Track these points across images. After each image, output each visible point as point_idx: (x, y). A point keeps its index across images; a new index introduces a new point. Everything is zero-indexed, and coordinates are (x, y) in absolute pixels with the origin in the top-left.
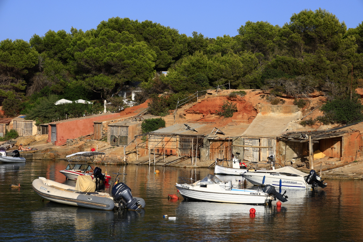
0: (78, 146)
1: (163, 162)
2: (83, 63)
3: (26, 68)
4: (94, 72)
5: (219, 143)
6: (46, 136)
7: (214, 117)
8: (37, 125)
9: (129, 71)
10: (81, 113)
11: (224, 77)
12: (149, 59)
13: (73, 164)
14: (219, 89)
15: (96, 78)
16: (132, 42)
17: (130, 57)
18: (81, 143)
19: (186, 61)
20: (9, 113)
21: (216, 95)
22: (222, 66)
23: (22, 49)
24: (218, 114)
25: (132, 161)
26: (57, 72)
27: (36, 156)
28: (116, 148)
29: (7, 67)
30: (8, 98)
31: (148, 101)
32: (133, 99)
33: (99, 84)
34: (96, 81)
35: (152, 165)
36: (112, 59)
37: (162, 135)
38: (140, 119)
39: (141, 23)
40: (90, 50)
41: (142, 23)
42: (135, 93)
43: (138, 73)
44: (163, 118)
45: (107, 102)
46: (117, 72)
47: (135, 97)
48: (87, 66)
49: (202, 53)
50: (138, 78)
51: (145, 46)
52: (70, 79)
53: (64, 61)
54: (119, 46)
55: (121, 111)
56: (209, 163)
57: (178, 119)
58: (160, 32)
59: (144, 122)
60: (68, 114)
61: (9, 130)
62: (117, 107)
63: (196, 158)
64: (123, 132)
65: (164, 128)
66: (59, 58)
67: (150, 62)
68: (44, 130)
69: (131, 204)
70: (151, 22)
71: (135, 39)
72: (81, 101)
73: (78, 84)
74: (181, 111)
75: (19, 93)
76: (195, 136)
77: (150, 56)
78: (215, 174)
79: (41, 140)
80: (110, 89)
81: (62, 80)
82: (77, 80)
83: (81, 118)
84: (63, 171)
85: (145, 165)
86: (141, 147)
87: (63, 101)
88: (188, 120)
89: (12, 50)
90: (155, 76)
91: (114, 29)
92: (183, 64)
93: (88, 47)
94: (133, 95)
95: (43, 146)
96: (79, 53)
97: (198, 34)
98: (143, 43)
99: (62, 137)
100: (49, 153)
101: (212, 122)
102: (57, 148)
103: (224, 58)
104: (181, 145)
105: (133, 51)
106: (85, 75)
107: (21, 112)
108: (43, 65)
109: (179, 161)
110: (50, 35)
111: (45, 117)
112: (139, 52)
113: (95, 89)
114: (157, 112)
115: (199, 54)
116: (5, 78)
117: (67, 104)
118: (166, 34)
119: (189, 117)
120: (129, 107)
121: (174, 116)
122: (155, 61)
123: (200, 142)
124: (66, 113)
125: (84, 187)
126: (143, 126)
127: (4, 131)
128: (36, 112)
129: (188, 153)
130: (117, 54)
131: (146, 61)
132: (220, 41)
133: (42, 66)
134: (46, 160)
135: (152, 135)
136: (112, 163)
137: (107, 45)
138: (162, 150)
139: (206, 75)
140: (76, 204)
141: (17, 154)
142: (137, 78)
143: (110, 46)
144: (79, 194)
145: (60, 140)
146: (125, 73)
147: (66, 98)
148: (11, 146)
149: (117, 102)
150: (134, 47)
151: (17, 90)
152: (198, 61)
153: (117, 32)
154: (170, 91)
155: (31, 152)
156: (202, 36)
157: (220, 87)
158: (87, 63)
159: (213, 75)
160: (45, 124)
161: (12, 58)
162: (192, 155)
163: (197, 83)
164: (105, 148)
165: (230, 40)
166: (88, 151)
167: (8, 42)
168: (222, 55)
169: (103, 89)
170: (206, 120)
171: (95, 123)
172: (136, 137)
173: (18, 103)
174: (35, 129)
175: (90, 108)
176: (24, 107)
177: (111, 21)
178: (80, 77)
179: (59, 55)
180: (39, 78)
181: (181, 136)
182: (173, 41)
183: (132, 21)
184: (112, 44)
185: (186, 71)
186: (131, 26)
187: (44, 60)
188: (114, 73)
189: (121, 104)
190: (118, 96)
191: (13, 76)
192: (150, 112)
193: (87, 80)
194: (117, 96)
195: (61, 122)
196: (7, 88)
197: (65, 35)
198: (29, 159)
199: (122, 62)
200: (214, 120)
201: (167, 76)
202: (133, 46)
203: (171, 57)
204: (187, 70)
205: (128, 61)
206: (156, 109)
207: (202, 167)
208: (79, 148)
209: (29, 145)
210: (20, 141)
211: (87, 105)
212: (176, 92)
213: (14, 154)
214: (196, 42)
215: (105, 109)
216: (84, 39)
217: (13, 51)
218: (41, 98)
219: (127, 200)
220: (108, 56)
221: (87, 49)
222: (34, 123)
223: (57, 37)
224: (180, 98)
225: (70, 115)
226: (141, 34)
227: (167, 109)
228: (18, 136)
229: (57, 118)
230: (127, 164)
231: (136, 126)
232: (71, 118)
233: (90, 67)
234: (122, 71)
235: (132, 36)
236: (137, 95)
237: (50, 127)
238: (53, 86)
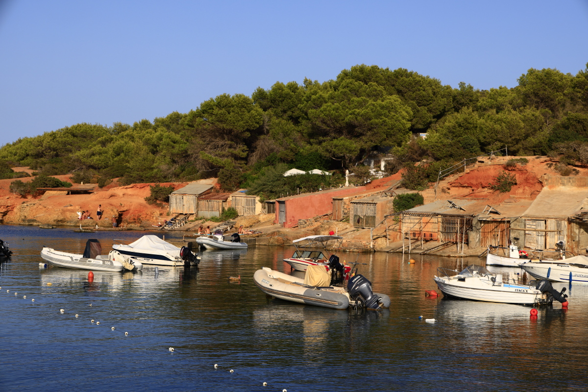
0: (313, 228)
1: (421, 249)
2: (319, 123)
3: (248, 130)
4: (333, 135)
5: (492, 226)
6: (272, 216)
7: (486, 191)
8: (261, 201)
9: (378, 133)
10: (316, 186)
11: (500, 141)
12: (404, 118)
13: (300, 250)
14: (494, 156)
15: (335, 142)
16: (382, 96)
17: (379, 115)
18: (316, 225)
19: (450, 120)
20: (226, 187)
21: (490, 163)
22: (497, 127)
23: (243, 106)
24: (492, 188)
25: (382, 248)
26: (286, 134)
27: (260, 240)
28: (361, 230)
29: (224, 129)
30: (225, 168)
31: (402, 171)
32: (383, 169)
33: (339, 150)
34: (336, 146)
35: (406, 253)
36: (356, 118)
37: (419, 215)
38: (392, 194)
39: (393, 71)
40: (328, 106)
41: (395, 71)
42: (386, 161)
43: (389, 135)
44: (421, 193)
45: (350, 172)
46: (362, 134)
47: (385, 166)
48: (324, 127)
49: (471, 109)
50: (389, 142)
51: (397, 101)
52: (303, 143)
53: (296, 120)
54: (364, 101)
55: (367, 183)
56: (479, 251)
57: (439, 193)
58: (417, 83)
59: (397, 198)
60: (300, 188)
61: (226, 209)
62: (362, 179)
63: (463, 244)
64: (369, 211)
65: (422, 206)
66: (289, 117)
67: (404, 121)
68: (270, 208)
69: (371, 301)
70: (406, 70)
71: (384, 92)
72: (317, 172)
73: (313, 150)
74: (444, 184)
75: (239, 162)
76: (462, 216)
77: (404, 113)
78: (487, 265)
79: (266, 220)
80: (353, 156)
81: (292, 145)
82: (311, 145)
83: (317, 192)
84: (289, 260)
85: (397, 252)
86: (393, 230)
87: (294, 171)
88: (452, 196)
89: (230, 107)
90: (411, 140)
91: (358, 79)
92: (447, 124)
93: (326, 102)
94: (383, 164)
95: (269, 228)
96: (314, 110)
97: (466, 85)
98: (395, 97)
99: (293, 217)
100: (276, 237)
101: (484, 198)
102: (286, 230)
103: (499, 116)
104: (445, 228)
105: (382, 107)
106: (321, 138)
107: (242, 186)
108: (268, 126)
109: (441, 248)
110: (278, 88)
111: (271, 192)
112: (391, 108)
113: (334, 156)
114: (413, 185)
115: (467, 112)
116: (221, 143)
117: (298, 175)
118: (425, 85)
119: (454, 191)
120: (378, 178)
121: (435, 191)
122: (411, 121)
123: (468, 223)
124: (298, 186)
125: (316, 280)
126: (396, 203)
127: (221, 209)
128: (261, 185)
129: (453, 238)
130: (362, 111)
131: (399, 121)
132: (495, 94)
133: (267, 127)
134: (272, 246)
135: (406, 214)
136: (355, 250)
137: (349, 100)
138: (420, 234)
139: (477, 138)
140: (302, 301)
141: (237, 238)
142: (388, 141)
143: (353, 101)
144: (307, 288)
145: (291, 220)
146: (373, 135)
147: (298, 168)
148: (229, 228)
149: (362, 173)
150: (383, 103)
151: (236, 158)
152: (466, 120)
153: (362, 84)
154: (430, 158)
155: (254, 235)
156: (471, 88)
157: (494, 154)
158: (324, 123)
159: (485, 138)
160: (271, 201)
161: (231, 117)
162: (458, 240)
163: (464, 148)
164: (347, 230)
165: (508, 93)
166: (325, 234)
167: (225, 97)
168: (497, 112)
169: (344, 156)
170: (475, 196)
171: (334, 199)
172: (385, 217)
173: (237, 175)
174: (259, 206)
175: (328, 179)
176: (246, 179)
177: (355, 69)
178: (315, 141)
179: (289, 113)
180: (264, 143)
181: (444, 215)
182: (434, 94)
183: (382, 69)
184: (356, 99)
185: (450, 132)
186: (379, 74)
187: (270, 120)
188: (358, 136)
189: (367, 174)
190: (364, 165)
191: (232, 140)
192: (404, 185)
193: (324, 144)
194: (363, 164)
195: (291, 198)
196: (223, 156)
197: (297, 88)
198: (252, 245)
199: (369, 122)
200: (486, 196)
201: (426, 140)
202: (383, 101)
203: (432, 115)
204: (451, 131)
205: (377, 121)
206: (412, 182)
207: (471, 256)
208: (314, 230)
209: (251, 226)
210: (240, 222)
211: (323, 176)
212: (437, 159)
213: (233, 238)
214: (463, 95)
215: (347, 182)
216: (321, 93)
217: (232, 109)
218: (266, 168)
219: (365, 297)
220: (351, 114)
221: (324, 106)
222: (258, 199)
223: (286, 90)
224: (443, 168)
225: (303, 190)
226: (393, 85)
227: (426, 181)
228: (238, 216)
229: (286, 192)
230: (375, 251)
231: (387, 203)
232: (305, 192)
233: (328, 128)
234: (369, 133)
235: (381, 88)
236: (388, 163)
237: (277, 205)
238: (282, 152)
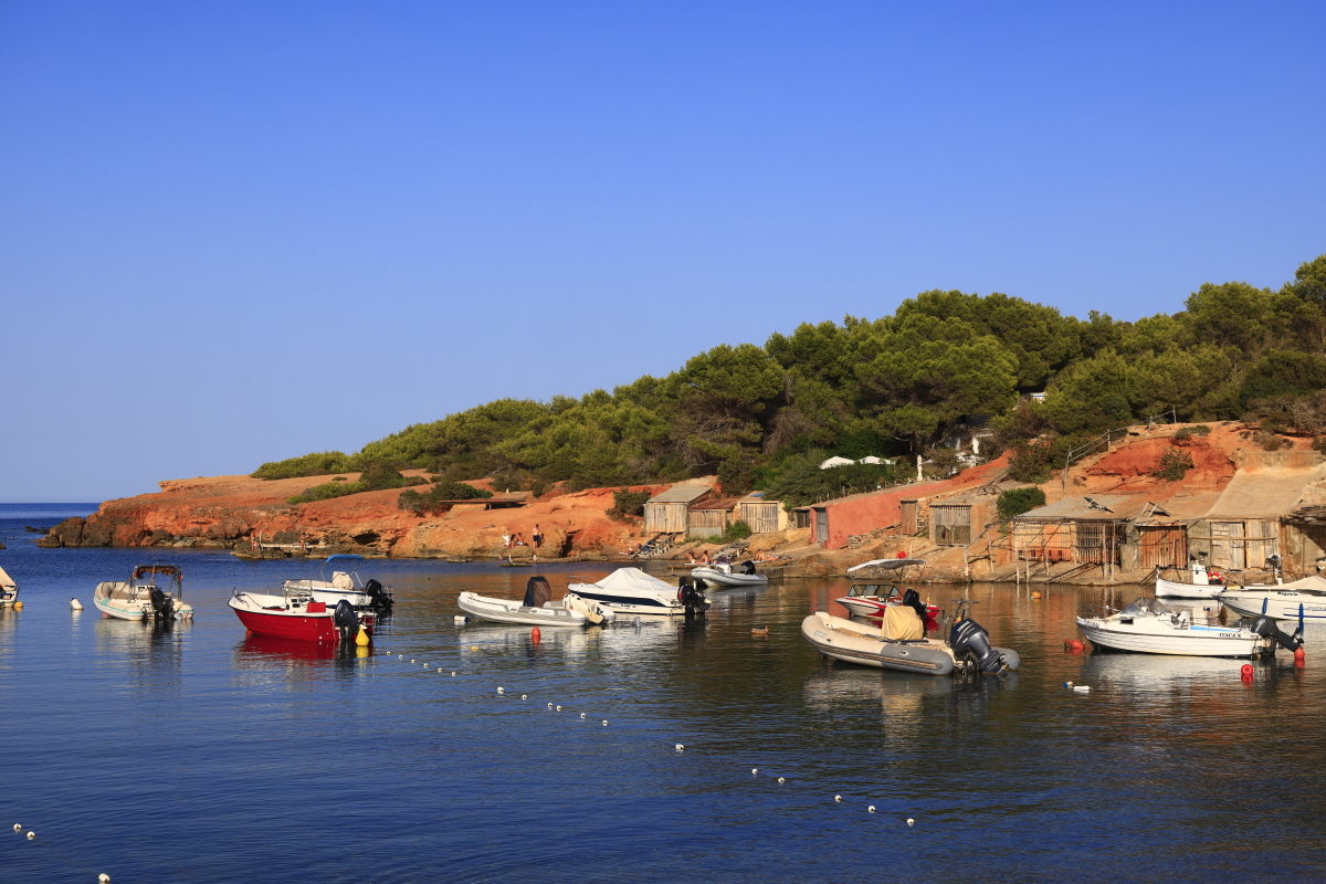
0: (871, 548)
1: (1045, 576)
2: (871, 384)
3: (761, 399)
4: (894, 401)
5: (1158, 535)
6: (807, 532)
7: (1145, 480)
8: (787, 510)
9: (965, 396)
10: (872, 483)
11: (1162, 400)
12: (1005, 371)
13: (862, 584)
14: (1154, 423)
15: (899, 412)
16: (969, 338)
17: (966, 368)
18: (876, 543)
19: (1081, 370)
20: (731, 488)
21: (1148, 435)
22: (1157, 378)
23: (752, 363)
24: (1154, 475)
25: (982, 576)
26: (821, 403)
27: (790, 570)
28: (948, 549)
29: (724, 399)
30: (729, 460)
31: (1008, 454)
32: (976, 451)
33: (905, 424)
34: (900, 419)
35: (1022, 582)
36: (931, 374)
37: (1040, 522)
38: (994, 490)
39: (984, 298)
40: (885, 357)
41: (987, 298)
42: (978, 439)
43: (983, 399)
44: (1040, 487)
45: (925, 458)
46: (940, 399)
47: (980, 447)
48: (881, 390)
49: (1114, 352)
50: (984, 409)
51: (994, 344)
52: (847, 417)
53: (835, 382)
54: (942, 346)
55: (953, 475)
56: (1140, 574)
57: (1070, 487)
58: (1024, 315)
59: (1003, 497)
60: (847, 487)
61: (733, 523)
62: (945, 468)
63: (1112, 565)
64: (960, 518)
65: (1043, 508)
66: (824, 376)
67: (1007, 375)
68: (801, 519)
69: (988, 661)
70: (1004, 296)
71: (973, 332)
72: (872, 460)
73: (865, 427)
74: (1076, 472)
75: (749, 449)
76: (1108, 522)
77: (1005, 363)
78: (1157, 597)
79: (796, 538)
80: (928, 433)
81: (831, 420)
82: (862, 418)
83: (874, 493)
84: (844, 600)
85: (1008, 582)
86: (999, 546)
87: (836, 461)
88: (1091, 490)
89: (732, 364)
90: (1017, 405)
91: (930, 313)
92: (1076, 376)
93: (882, 351)
94: (975, 444)
95: (802, 551)
96: (863, 365)
97: (1101, 315)
98: (989, 338)
99: (839, 532)
100: (815, 564)
101: (1142, 491)
102: (830, 553)
103: (1160, 360)
104: (1081, 541)
105: (971, 355)
106: (876, 407)
107: (755, 486)
108: (793, 391)
109: (1077, 572)
110: (805, 332)
111: (802, 494)
112: (985, 356)
113: (898, 435)
114: (1027, 474)
115: (1107, 356)
116: (721, 421)
117: (843, 466)
118: (1035, 318)
119: (1093, 482)
120: (968, 467)
121: (1063, 483)
122: (1016, 374)
123: (1119, 532)
124: (844, 484)
125: (899, 630)
126: (1000, 504)
127: (724, 524)
128: (784, 485)
129: (1094, 556)
130: (939, 362)
131: (998, 375)
132: (1147, 328)
133: (791, 394)
134: (809, 578)
135: (1019, 521)
136: (941, 581)
137: (918, 346)
138: (1042, 551)
139: (1125, 397)
140: (878, 663)
141: (751, 568)
142: (981, 408)
143: (924, 348)
144: (886, 644)
145: (836, 537)
146: (958, 399)
147: (842, 455)
148: (738, 553)
149: (944, 459)
150: (972, 348)
151: (745, 443)
152: (1105, 369)
153: (937, 319)
154: (1052, 432)
155: (779, 563)
156: (1108, 319)
157: (1154, 420)
158: (881, 383)
159: (1138, 396)
160: (803, 508)
161: (734, 380)
162: (1105, 560)
163: (1106, 414)
164: (926, 550)
165: (1170, 324)
166: (892, 557)
167: (724, 350)
168: (1155, 356)
169: (913, 434)
170: (1128, 489)
171: (902, 502)
172: (987, 527)
173: (748, 469)
174: (783, 517)
175: (889, 471)
176: (761, 475)
177: (924, 298)
178: (867, 412)
179: (824, 370)
180: (788, 418)
181: (1080, 521)
182: (1050, 330)
183: (966, 296)
184: (928, 343)
185: (1081, 390)
186: (963, 304)
187: (794, 382)
188: (934, 401)
189: (953, 461)
190: (945, 447)
191: (737, 417)
192: (1013, 476)
193: (881, 417)
194: (943, 446)
195: (835, 502)
196: (725, 441)
197: (834, 331)
198: (776, 577)
199: (950, 379)
200: (1145, 488)
201: (1044, 403)
202: (971, 345)
203: (1048, 364)
204: (1083, 388)
205: (963, 376)
206: (1026, 470)
207: (1126, 584)
208: (873, 551)
209: (773, 549)
210: (755, 543)
211: (882, 467)
212: (1064, 433)
213: (746, 569)
214: (1096, 331)
215: (920, 474)
216: (873, 337)
217: (736, 367)
218: (792, 457)
219: (979, 655)
220: (922, 368)
221: (880, 357)
222: (781, 505)
223: (818, 336)
224: (1074, 446)
225: (852, 489)
226: (985, 321)
227: (1048, 468)
228: (751, 533)
229: (826, 495)
230: (972, 582)
231: (987, 505)
232: (853, 493)
233: (887, 392)
234: (952, 397)
235: (966, 325)
236: (983, 442)
237: (813, 514)
238: (815, 431)
